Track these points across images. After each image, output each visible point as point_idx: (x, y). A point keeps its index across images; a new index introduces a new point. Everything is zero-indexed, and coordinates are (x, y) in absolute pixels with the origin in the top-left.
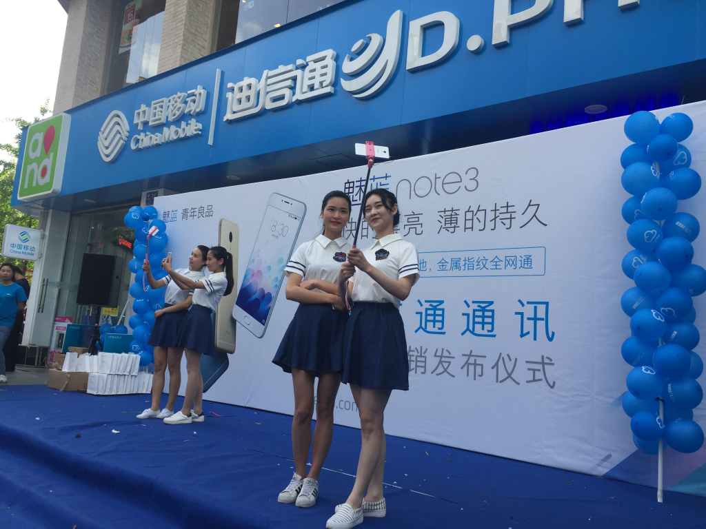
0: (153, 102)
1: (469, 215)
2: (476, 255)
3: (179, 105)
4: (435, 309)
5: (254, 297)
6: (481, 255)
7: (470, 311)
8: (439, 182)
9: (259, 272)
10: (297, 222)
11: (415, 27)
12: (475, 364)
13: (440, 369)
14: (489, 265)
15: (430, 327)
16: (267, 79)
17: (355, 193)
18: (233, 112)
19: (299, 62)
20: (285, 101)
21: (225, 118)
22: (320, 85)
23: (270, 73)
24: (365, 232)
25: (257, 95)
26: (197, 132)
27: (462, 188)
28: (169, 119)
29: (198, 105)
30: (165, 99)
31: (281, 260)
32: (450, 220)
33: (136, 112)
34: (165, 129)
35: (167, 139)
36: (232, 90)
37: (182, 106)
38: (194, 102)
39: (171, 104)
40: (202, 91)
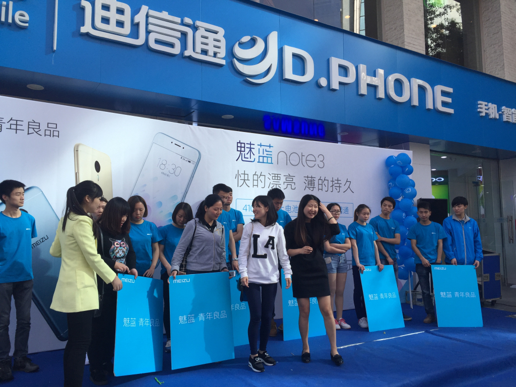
1: (320, 183)
8: (304, 158)
10: (192, 166)
11: (289, 51)
16: (147, 16)
17: (246, 152)
18: (94, 27)
19: (188, 20)
20: (176, 50)
21: (83, 30)
22: (215, 55)
23: (152, 12)
24: (255, 183)
25: (135, 26)
26: (27, 25)
27: (317, 165)
31: (175, 197)
32: (310, 183)
36: (91, 1)
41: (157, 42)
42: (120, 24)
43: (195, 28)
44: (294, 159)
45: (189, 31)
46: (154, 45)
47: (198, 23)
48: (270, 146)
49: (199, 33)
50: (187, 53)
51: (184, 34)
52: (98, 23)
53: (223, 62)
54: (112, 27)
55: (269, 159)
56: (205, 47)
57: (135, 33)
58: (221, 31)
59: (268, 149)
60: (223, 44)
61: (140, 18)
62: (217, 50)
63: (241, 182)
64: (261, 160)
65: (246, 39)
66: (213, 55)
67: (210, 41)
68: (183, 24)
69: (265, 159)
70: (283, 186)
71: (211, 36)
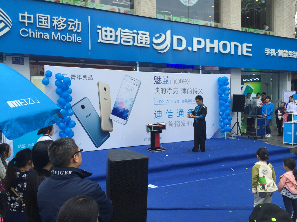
0: (37, 14)
3: (62, 23)
4: (181, 111)
5: (120, 111)
6: (191, 99)
8: (182, 81)
9: (122, 103)
10: (137, 87)
11: (175, 38)
13: (183, 125)
15: (180, 116)
16: (121, 32)
17: (158, 80)
18: (102, 39)
19: (135, 31)
20: (131, 44)
21: (99, 41)
23: (122, 30)
25: (116, 37)
26: (81, 42)
27: (187, 83)
28: (56, 28)
29: (78, 29)
30: (49, 16)
31: (132, 99)
32: (184, 90)
33: (20, 15)
34: (53, 33)
35: (56, 38)
36: (101, 29)
37: (66, 25)
38: (75, 26)
39: (55, 21)
40: (80, 23)
41: (124, 41)
42: (111, 37)
43: (138, 34)
44: (177, 81)
45: (136, 35)
46: (123, 43)
47: (139, 32)
49: (139, 36)
50: (135, 44)
51: (134, 37)
52: (104, 38)
53: (149, 46)
54: (108, 38)
55: (167, 82)
56: (142, 41)
57: (116, 40)
58: (148, 33)
59: (167, 78)
60: (148, 39)
61: (118, 33)
62: (146, 41)
63: (156, 92)
64: (164, 82)
65: (157, 35)
66: (145, 43)
67: (144, 38)
68: (133, 33)
69: (166, 82)
70: (173, 92)
71: (144, 36)
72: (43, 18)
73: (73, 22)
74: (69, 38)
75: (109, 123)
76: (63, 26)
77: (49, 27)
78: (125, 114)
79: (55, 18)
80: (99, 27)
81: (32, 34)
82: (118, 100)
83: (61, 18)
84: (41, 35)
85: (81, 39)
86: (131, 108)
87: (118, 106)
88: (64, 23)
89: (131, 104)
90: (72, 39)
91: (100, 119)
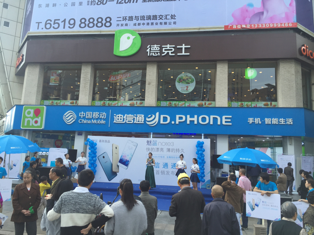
0: (87, 112)
1: (172, 150)
2: (173, 156)
3: (97, 115)
4: (166, 164)
5: (124, 161)
6: (174, 156)
7: (172, 165)
8: (167, 144)
9: (125, 156)
10: (135, 147)
11: (162, 116)
12: (173, 173)
13: (167, 174)
14: (176, 158)
15: (165, 167)
16: (126, 116)
17: (149, 143)
19: (135, 115)
20: (132, 122)
21: (114, 122)
22: (141, 121)
23: (127, 115)
24: (152, 150)
25: (124, 119)
27: (171, 145)
28: (94, 118)
29: (104, 117)
30: (92, 113)
31: (131, 154)
32: (169, 150)
33: (80, 113)
34: (92, 120)
35: (93, 123)
36: (116, 116)
37: (99, 116)
38: (103, 116)
39: (94, 114)
40: (106, 114)
41: (128, 121)
42: (121, 119)
44: (164, 144)
45: (135, 117)
46: (127, 122)
47: (138, 115)
48: (156, 141)
49: (137, 117)
50: (134, 122)
51: (134, 118)
52: (117, 120)
53: (143, 123)
54: (119, 120)
55: (156, 144)
56: (139, 120)
57: (124, 121)
58: (143, 116)
59: (156, 142)
60: (143, 118)
61: (125, 117)
62: (141, 120)
63: (148, 150)
64: (153, 145)
65: (149, 116)
67: (140, 119)
68: (134, 116)
70: (160, 151)
71: (140, 117)
72: (89, 114)
73: (102, 114)
74: (100, 122)
75: (117, 167)
76: (97, 116)
77: (91, 118)
78: (127, 163)
79: (94, 113)
80: (115, 115)
81: (84, 121)
82: (123, 155)
83: (97, 113)
84: (87, 121)
85: (105, 122)
86: (131, 159)
87: (123, 158)
88: (98, 115)
89: (131, 157)
90: (101, 122)
91: (112, 165)
